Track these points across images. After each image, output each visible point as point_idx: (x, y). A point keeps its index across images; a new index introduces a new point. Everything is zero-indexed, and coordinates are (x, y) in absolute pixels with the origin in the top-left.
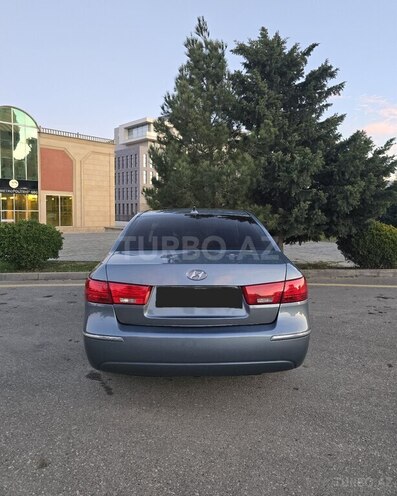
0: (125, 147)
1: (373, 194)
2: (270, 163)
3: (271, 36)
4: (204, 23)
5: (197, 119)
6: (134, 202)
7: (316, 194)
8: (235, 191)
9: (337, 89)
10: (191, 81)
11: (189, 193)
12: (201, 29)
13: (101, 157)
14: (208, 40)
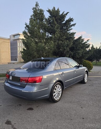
0: (13, 41)
1: (85, 53)
2: (58, 44)
3: (56, 9)
4: (38, 4)
5: (37, 31)
6: (16, 55)
7: (71, 53)
8: (49, 52)
9: (74, 25)
10: (34, 20)
11: (35, 53)
12: (37, 5)
13: (6, 43)
14: (39, 8)
